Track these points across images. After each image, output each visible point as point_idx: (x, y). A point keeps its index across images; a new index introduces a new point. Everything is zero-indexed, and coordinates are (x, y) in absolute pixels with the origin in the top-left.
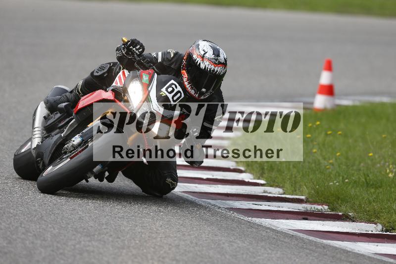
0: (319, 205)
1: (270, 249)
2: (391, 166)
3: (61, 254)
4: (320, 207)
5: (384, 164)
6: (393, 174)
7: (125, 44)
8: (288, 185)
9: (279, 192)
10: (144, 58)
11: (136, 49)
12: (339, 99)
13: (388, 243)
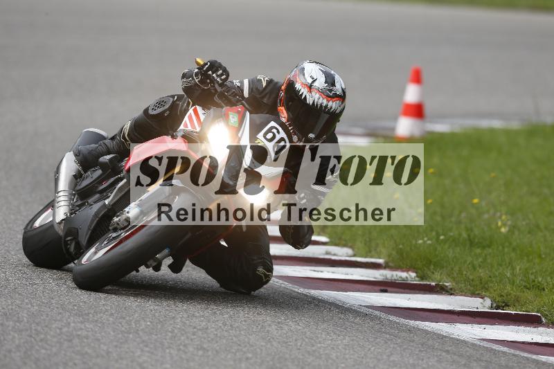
0: (403, 271)
1: (335, 334)
2: (504, 217)
3: (41, 340)
4: (404, 275)
5: (494, 214)
6: (507, 229)
7: (201, 68)
8: (359, 244)
9: (347, 253)
10: (229, 89)
11: (217, 76)
12: (431, 122)
13: (500, 324)
